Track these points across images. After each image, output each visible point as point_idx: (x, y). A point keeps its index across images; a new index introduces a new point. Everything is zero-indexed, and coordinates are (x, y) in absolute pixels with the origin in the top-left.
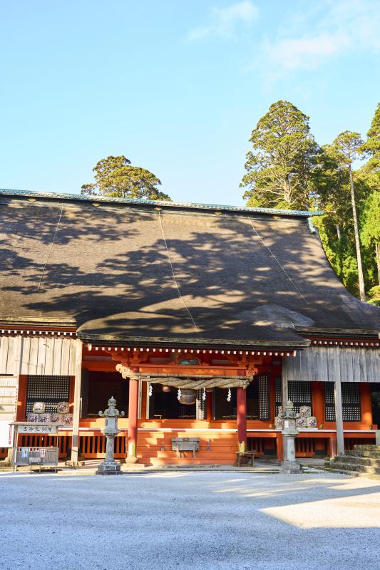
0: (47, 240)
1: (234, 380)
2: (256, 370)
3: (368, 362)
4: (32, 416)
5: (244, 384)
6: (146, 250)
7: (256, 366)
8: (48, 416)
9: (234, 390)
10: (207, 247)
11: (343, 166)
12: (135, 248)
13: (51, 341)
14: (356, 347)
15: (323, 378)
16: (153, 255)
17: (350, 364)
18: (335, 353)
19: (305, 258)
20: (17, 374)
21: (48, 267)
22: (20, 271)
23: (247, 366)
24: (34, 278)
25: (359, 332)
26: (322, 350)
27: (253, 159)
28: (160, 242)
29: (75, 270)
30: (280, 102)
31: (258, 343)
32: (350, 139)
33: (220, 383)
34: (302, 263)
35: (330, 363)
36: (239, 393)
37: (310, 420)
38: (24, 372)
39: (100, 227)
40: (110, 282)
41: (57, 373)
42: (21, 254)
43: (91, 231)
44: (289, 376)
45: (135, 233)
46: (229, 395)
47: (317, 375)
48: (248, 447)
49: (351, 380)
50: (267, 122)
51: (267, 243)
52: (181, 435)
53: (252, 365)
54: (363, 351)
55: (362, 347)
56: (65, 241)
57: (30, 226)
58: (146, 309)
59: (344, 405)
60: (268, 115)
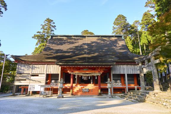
0: (58, 45)
1: (97, 74)
2: (103, 71)
3: (134, 69)
4: (51, 83)
5: (99, 75)
6: (79, 46)
7: (103, 70)
8: (55, 83)
9: (97, 76)
10: (93, 44)
11: (135, 28)
12: (77, 45)
13: (54, 66)
14: (131, 65)
15: (122, 73)
16: (81, 46)
17: (129, 69)
18: (125, 66)
19: (117, 45)
20: (45, 74)
21: (56, 50)
22: (49, 51)
23: (101, 70)
24: (52, 52)
25: (131, 61)
26: (122, 66)
27: (114, 28)
28: (83, 44)
29: (62, 50)
30: (120, 15)
31: (102, 64)
32: (137, 22)
33: (93, 74)
34: (117, 46)
35: (124, 69)
36: (99, 77)
37: (120, 84)
38: (47, 73)
39: (70, 41)
40: (69, 52)
41: (55, 73)
42: (51, 48)
43: (68, 42)
44: (113, 73)
45: (78, 42)
46: (96, 78)
47: (120, 72)
48: (101, 91)
49: (130, 73)
50: (117, 19)
51: (108, 43)
52: (85, 88)
53: (102, 70)
54: (133, 66)
55: (132, 65)
56: (62, 45)
57: (55, 42)
58: (73, 58)
59: (128, 80)
60: (117, 18)
